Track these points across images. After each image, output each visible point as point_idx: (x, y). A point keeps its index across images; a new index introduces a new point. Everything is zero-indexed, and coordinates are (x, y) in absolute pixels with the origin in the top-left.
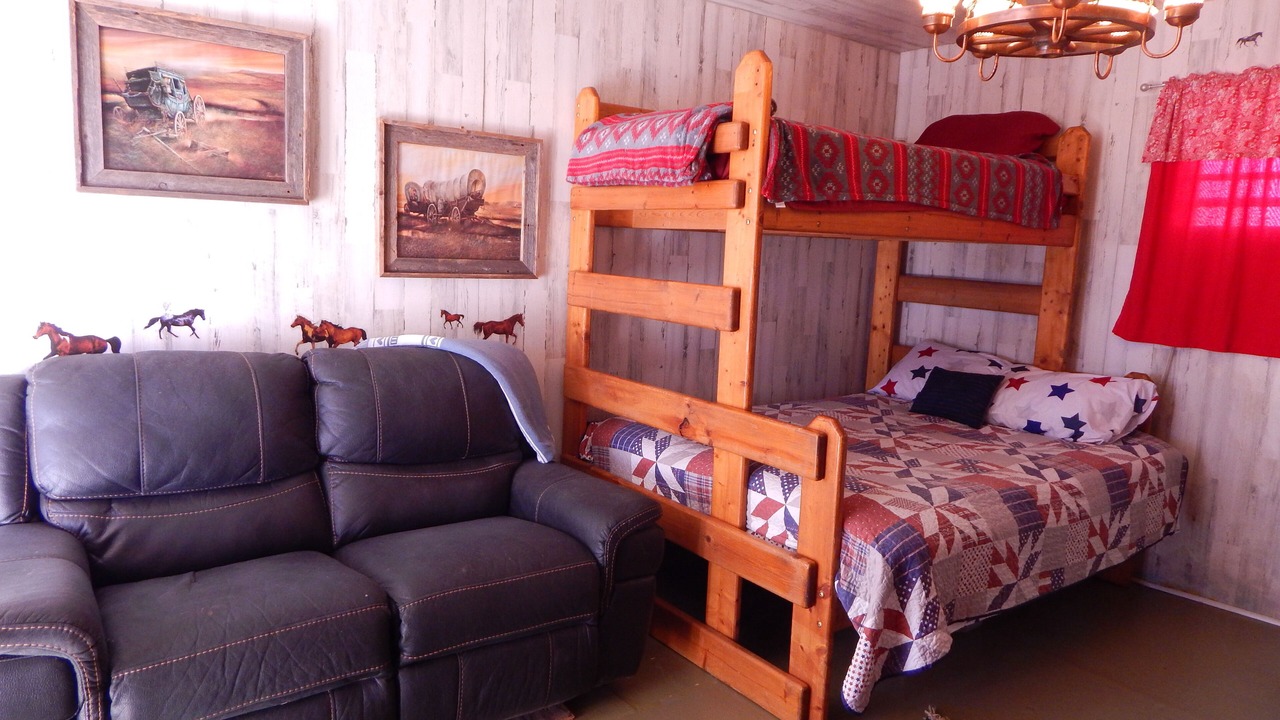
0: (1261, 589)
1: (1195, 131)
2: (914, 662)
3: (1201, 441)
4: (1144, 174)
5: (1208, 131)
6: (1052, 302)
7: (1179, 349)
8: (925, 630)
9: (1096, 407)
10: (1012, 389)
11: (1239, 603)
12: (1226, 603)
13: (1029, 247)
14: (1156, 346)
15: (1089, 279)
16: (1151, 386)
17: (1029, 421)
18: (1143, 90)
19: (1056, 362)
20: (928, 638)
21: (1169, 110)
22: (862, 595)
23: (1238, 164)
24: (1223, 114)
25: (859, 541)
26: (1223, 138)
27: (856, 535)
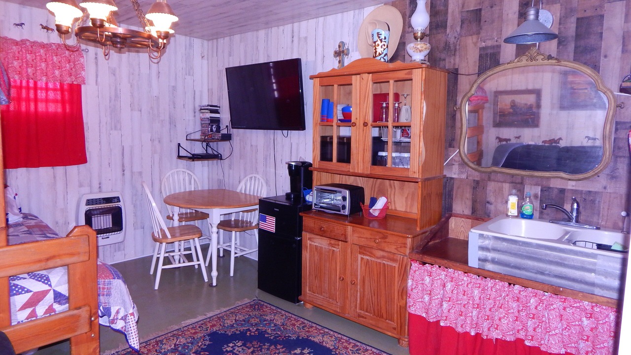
22: (112, 305)
23: (28, 82)
24: (17, 58)
25: (107, 280)
26: (19, 70)
27: (104, 279)
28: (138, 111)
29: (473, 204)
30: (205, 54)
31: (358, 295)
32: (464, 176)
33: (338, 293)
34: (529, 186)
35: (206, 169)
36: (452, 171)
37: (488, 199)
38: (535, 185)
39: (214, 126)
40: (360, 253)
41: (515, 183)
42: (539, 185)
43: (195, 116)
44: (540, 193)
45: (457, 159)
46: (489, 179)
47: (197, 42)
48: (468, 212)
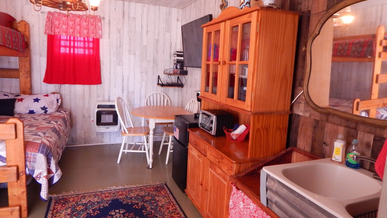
0: (89, 138)
1: (58, 27)
2: (56, 180)
3: (71, 107)
4: (45, 38)
5: (62, 28)
6: (23, 74)
7: (61, 85)
8: (57, 170)
9: (48, 103)
10: (20, 102)
11: (85, 143)
12: (82, 144)
13: (9, 57)
14: (56, 85)
15: (32, 67)
16: (59, 95)
17: (29, 111)
18: (42, 13)
19: (28, 92)
20: (58, 172)
21: (50, 20)
22: (37, 169)
23: (70, 37)
24: (65, 24)
25: (33, 153)
26: (66, 30)
27: (31, 152)
28: (134, 54)
29: (312, 142)
30: (180, 18)
31: (208, 199)
32: (307, 115)
33: (200, 194)
34: (362, 133)
35: (177, 93)
36: (299, 108)
37: (325, 140)
38: (368, 133)
39: (178, 65)
40: (211, 167)
41: (350, 128)
42: (372, 133)
43: (170, 59)
44: (372, 142)
45: (303, 97)
46: (327, 121)
47: (174, 11)
48: (308, 149)
